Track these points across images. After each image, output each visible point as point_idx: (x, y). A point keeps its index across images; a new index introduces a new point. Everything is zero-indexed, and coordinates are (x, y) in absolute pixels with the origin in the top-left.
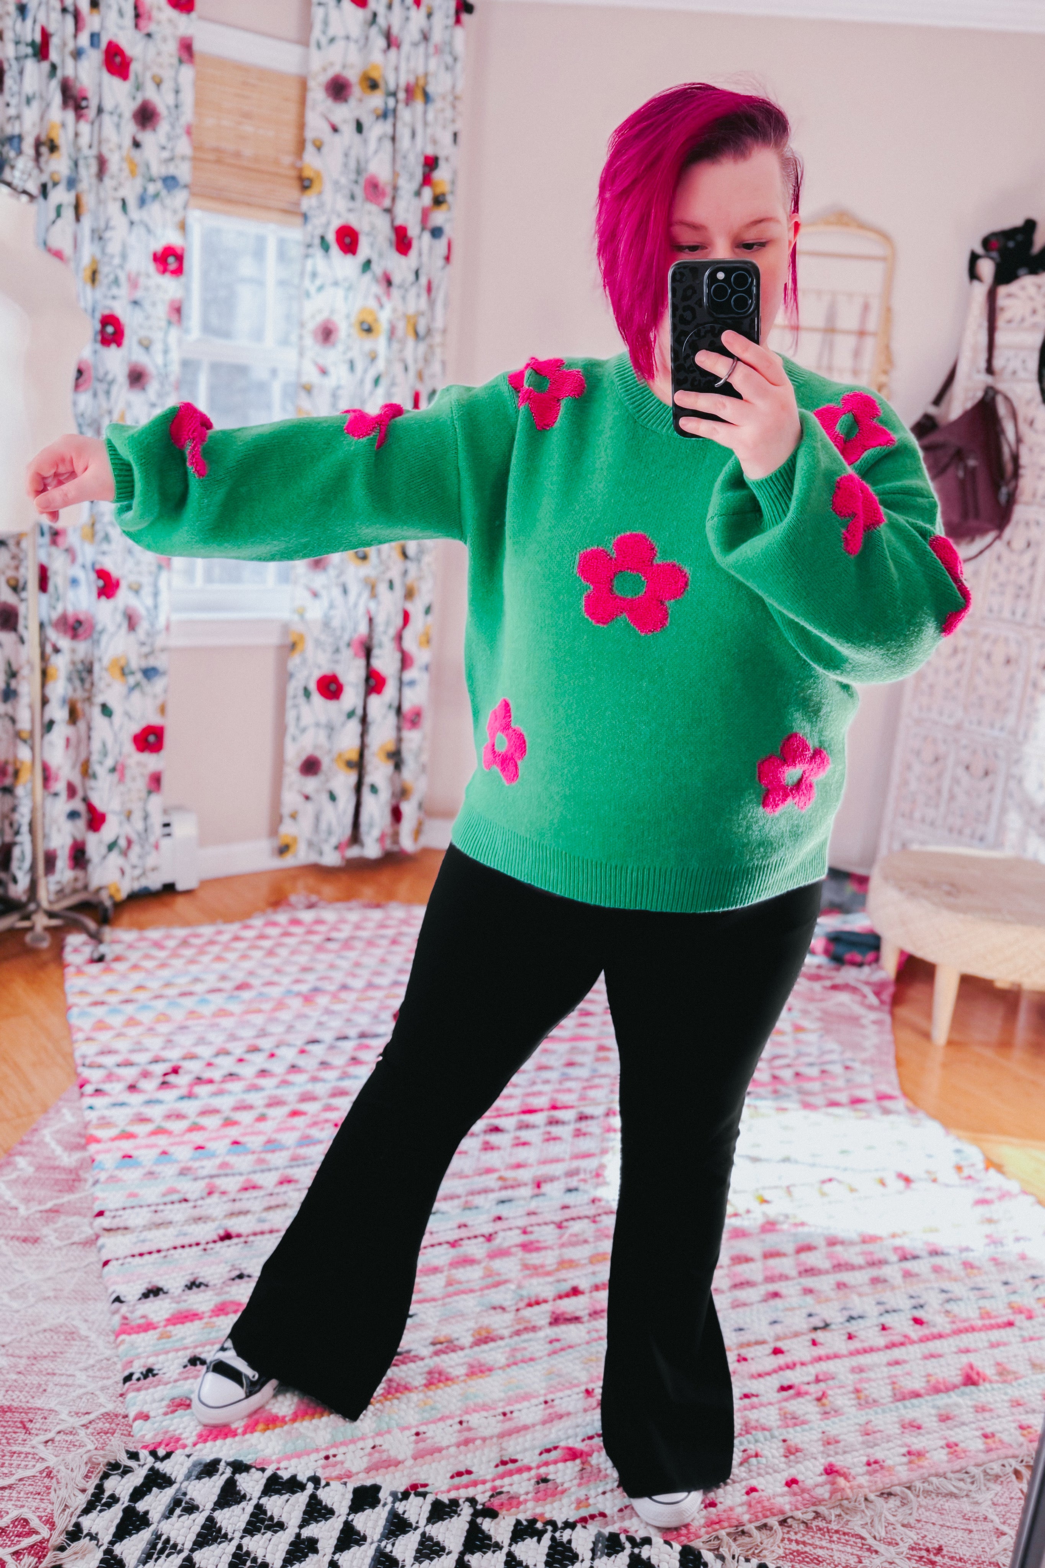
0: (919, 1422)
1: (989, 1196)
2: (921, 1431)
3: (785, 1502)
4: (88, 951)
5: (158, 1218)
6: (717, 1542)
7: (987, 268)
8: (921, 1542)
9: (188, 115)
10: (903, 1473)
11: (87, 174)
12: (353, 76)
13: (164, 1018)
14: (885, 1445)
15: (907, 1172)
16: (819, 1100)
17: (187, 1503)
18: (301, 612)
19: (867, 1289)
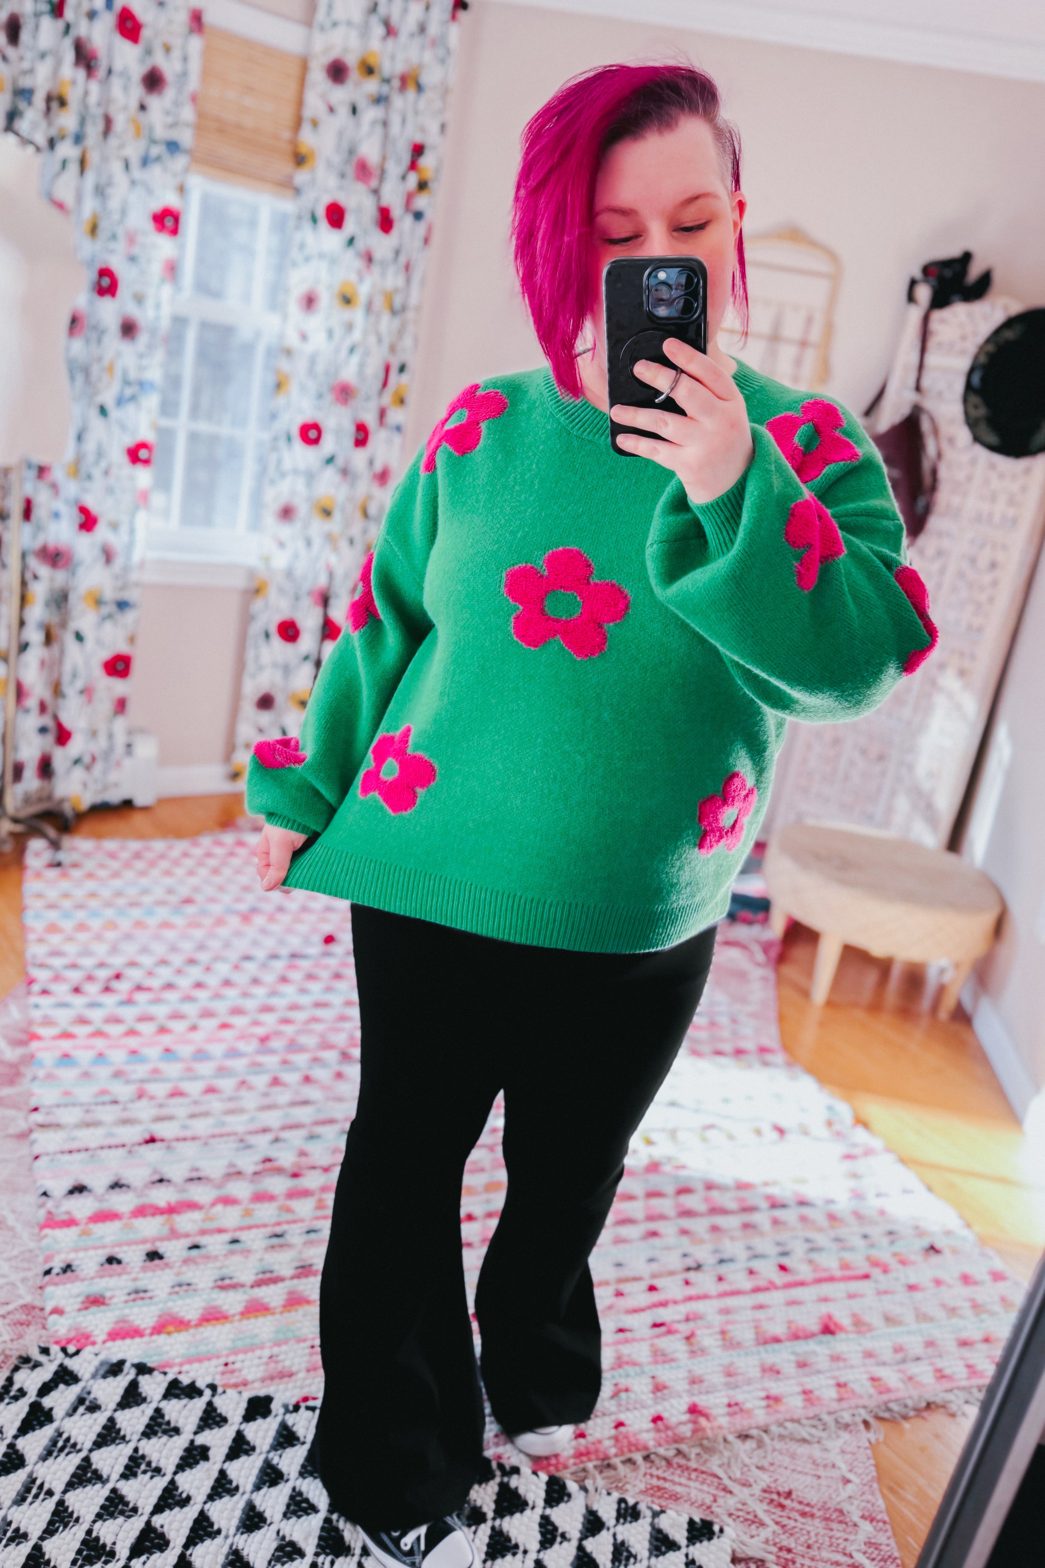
0: (778, 1367)
1: (856, 1151)
2: (780, 1376)
3: (648, 1438)
4: (48, 855)
5: (89, 1118)
6: (582, 1474)
7: (924, 293)
8: (773, 1485)
9: (193, 83)
10: (761, 1416)
11: (93, 131)
12: (352, 61)
13: (111, 925)
14: (746, 1388)
15: (783, 1124)
16: (706, 1048)
17: (91, 1402)
18: (267, 559)
19: (738, 1233)
